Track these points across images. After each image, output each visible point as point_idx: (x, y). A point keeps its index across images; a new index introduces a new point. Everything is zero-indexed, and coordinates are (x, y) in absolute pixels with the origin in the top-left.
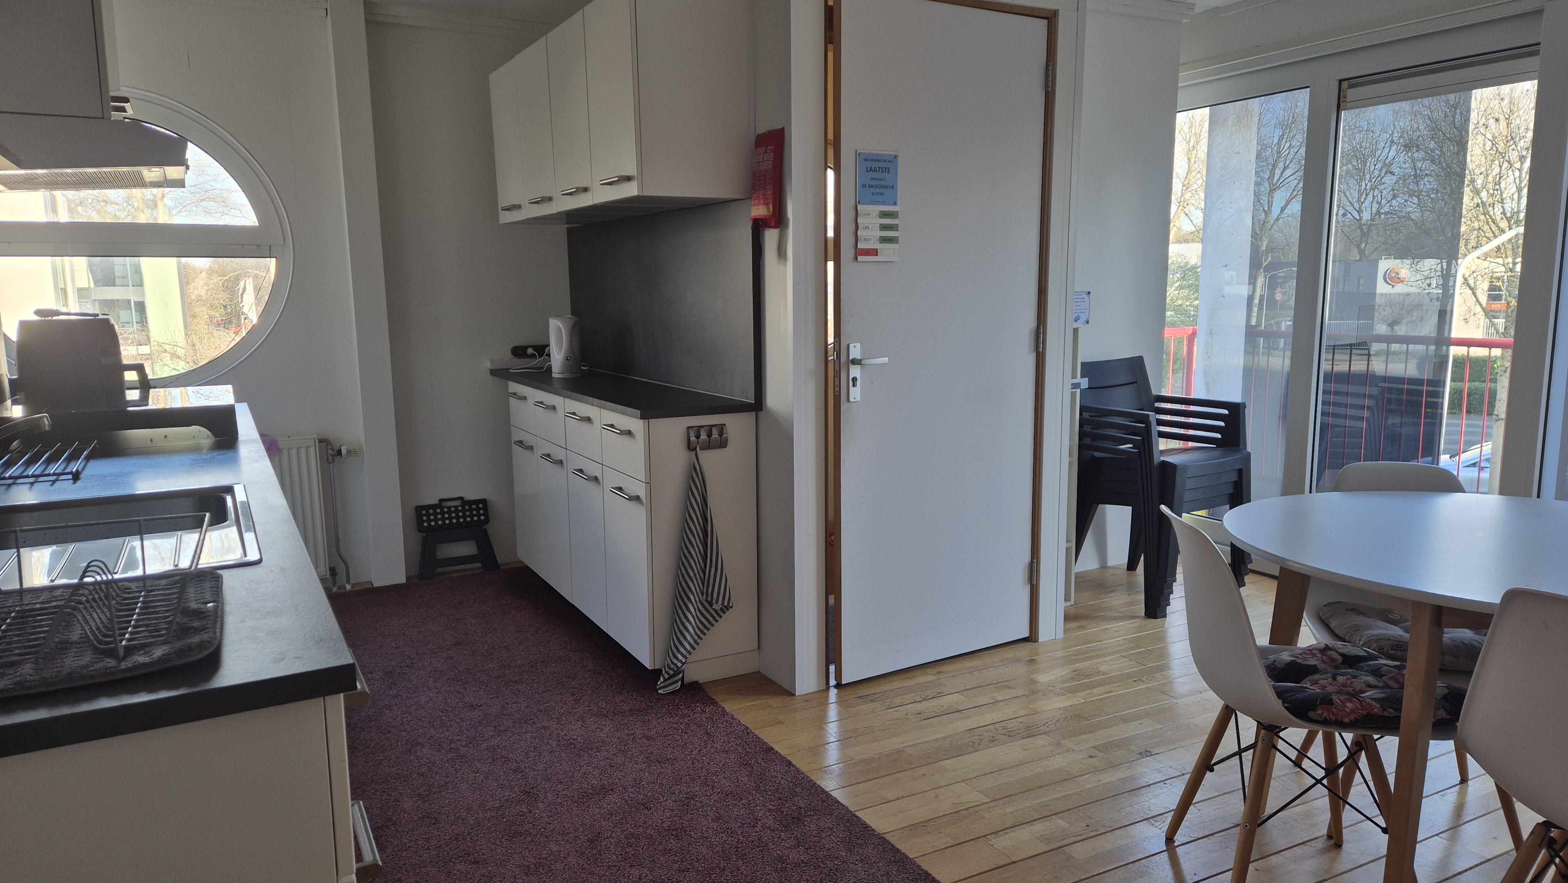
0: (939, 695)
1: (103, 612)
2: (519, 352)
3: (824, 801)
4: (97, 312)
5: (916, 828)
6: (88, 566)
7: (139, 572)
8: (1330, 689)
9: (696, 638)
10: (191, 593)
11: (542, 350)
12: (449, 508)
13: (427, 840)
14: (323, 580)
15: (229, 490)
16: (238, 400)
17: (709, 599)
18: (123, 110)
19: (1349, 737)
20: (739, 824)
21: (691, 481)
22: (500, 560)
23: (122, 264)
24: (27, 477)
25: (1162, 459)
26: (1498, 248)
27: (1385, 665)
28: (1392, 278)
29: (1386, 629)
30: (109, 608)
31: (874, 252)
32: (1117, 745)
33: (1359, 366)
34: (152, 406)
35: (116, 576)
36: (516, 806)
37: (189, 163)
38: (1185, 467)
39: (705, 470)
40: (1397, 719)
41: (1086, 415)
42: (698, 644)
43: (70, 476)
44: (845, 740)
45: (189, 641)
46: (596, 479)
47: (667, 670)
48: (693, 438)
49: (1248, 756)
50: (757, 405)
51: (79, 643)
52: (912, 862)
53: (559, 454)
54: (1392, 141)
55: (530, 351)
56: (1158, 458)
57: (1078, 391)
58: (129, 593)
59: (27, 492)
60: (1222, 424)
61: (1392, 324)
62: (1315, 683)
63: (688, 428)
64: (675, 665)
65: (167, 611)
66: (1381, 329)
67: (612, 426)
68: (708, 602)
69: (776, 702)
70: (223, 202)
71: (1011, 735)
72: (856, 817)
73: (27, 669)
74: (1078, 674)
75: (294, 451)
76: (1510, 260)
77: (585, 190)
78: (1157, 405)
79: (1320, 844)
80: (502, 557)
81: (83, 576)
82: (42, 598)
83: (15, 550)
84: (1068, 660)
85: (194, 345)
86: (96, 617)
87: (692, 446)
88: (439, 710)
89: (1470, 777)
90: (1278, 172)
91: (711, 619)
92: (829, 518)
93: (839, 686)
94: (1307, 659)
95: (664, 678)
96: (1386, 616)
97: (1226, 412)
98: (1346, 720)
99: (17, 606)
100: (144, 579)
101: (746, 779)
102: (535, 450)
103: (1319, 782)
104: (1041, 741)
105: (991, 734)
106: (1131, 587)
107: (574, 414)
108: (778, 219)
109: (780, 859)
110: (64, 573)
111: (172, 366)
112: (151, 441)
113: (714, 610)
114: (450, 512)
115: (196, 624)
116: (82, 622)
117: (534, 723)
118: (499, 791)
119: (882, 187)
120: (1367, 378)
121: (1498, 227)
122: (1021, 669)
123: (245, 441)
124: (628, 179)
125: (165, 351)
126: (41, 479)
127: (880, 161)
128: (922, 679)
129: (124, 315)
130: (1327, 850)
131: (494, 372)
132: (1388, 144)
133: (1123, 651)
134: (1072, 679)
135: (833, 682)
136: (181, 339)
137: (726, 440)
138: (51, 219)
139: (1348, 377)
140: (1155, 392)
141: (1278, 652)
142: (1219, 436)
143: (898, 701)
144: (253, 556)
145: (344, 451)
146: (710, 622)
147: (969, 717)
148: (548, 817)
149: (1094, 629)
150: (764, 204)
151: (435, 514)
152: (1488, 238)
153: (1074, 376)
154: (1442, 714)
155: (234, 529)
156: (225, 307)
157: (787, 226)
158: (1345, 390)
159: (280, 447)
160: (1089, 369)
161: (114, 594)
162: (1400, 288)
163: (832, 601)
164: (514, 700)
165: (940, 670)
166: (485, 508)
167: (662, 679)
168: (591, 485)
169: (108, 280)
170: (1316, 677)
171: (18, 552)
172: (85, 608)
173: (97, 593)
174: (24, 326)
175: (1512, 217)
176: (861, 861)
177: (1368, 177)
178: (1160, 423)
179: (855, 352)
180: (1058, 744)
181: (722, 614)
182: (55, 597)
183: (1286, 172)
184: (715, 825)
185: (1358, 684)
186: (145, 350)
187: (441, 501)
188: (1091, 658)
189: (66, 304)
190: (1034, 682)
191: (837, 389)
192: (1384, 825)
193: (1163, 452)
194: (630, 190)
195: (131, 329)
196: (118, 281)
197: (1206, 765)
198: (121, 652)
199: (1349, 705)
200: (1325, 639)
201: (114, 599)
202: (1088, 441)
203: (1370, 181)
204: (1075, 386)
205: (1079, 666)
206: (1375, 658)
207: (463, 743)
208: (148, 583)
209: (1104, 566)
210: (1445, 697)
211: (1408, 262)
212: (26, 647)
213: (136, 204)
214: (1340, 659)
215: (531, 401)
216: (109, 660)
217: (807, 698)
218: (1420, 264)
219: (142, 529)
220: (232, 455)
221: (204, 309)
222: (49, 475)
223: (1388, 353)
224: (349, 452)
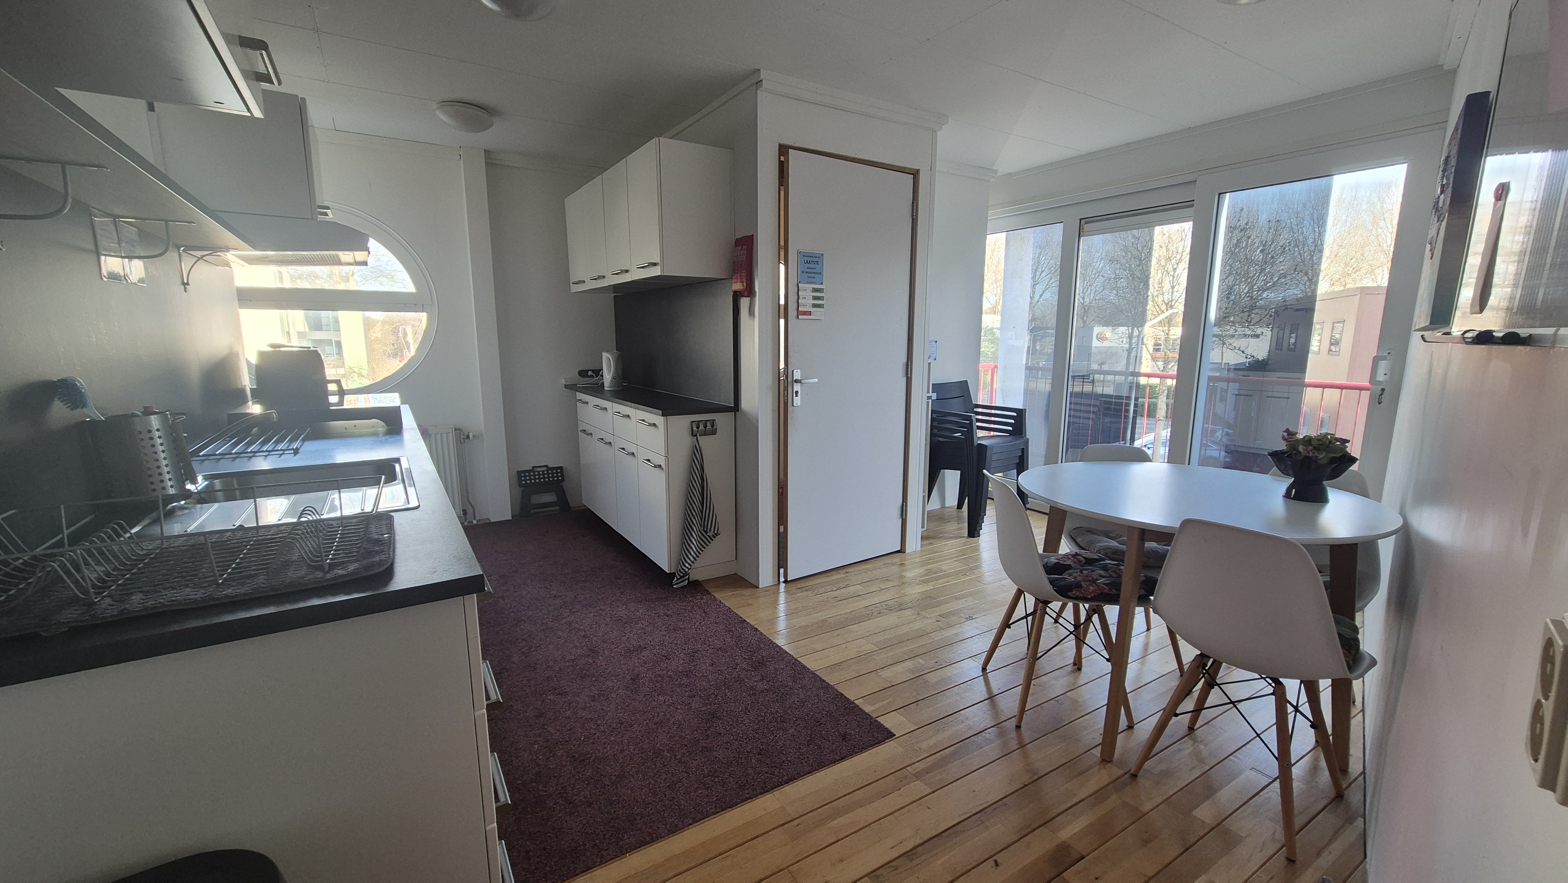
0: (847, 586)
1: (314, 541)
2: (583, 373)
3: (778, 652)
4: (310, 346)
5: (835, 667)
6: (304, 510)
7: (337, 514)
8: (1079, 579)
9: (697, 553)
10: (373, 528)
11: (598, 372)
12: (539, 472)
13: (529, 681)
14: (459, 517)
15: (398, 460)
16: (403, 403)
17: (705, 529)
18: (326, 214)
19: (1087, 606)
20: (726, 668)
21: (694, 456)
22: (571, 505)
23: (326, 315)
24: (263, 451)
25: (979, 442)
26: (1161, 322)
27: (1109, 564)
28: (1101, 338)
29: (1108, 542)
30: (318, 538)
31: (809, 313)
32: (952, 613)
33: (1088, 388)
34: (346, 406)
35: (323, 517)
36: (585, 659)
37: (370, 250)
38: (992, 446)
39: (702, 448)
40: (1118, 596)
41: (934, 415)
42: (698, 557)
43: (292, 452)
44: (789, 615)
45: (371, 560)
46: (633, 454)
47: (679, 573)
48: (695, 429)
49: (1030, 618)
50: (736, 408)
51: (297, 562)
52: (832, 687)
53: (609, 438)
54: (1102, 258)
55: (590, 373)
56: (977, 442)
57: (930, 400)
58: (331, 528)
59: (263, 462)
60: (1013, 421)
61: (1100, 365)
62: (1070, 575)
63: (692, 422)
64: (684, 570)
65: (357, 540)
66: (1095, 367)
67: (643, 420)
68: (704, 531)
69: (748, 592)
70: (392, 278)
71: (890, 609)
72: (798, 661)
73: (261, 579)
74: (929, 572)
75: (439, 436)
76: (1166, 328)
77: (627, 271)
78: (975, 410)
79: (1070, 668)
80: (573, 504)
81: (300, 517)
82: (272, 531)
83: (253, 500)
84: (924, 563)
85: (373, 369)
86: (308, 543)
87: (694, 434)
88: (535, 599)
89: (1152, 627)
90: (1038, 274)
91: (707, 542)
92: (781, 478)
93: (786, 582)
94: (1065, 561)
95: (677, 578)
96: (1107, 534)
97: (1015, 414)
98: (1089, 597)
99: (254, 537)
100: (342, 518)
101: (729, 640)
102: (593, 436)
103: (1071, 633)
104: (907, 613)
105: (878, 609)
106: (959, 519)
107: (619, 413)
108: (750, 292)
109: (752, 688)
110: (287, 514)
111: (359, 382)
112: (346, 428)
113: (708, 536)
114: (539, 475)
115: (377, 549)
116: (299, 548)
117: (595, 607)
118: (574, 649)
119: (814, 273)
120: (1093, 396)
121: (1160, 309)
122: (895, 569)
123: (406, 429)
124: (655, 264)
125: (354, 372)
126: (272, 453)
127: (812, 257)
128: (836, 576)
129: (328, 349)
130: (1074, 672)
131: (566, 386)
132: (1099, 260)
133: (956, 557)
134: (926, 574)
135: (782, 579)
136: (365, 365)
137: (716, 430)
138: (279, 285)
139: (1081, 395)
140: (974, 402)
141: (1049, 557)
142: (1011, 428)
143: (822, 590)
144: (414, 503)
145: (471, 436)
146: (706, 544)
147: (866, 599)
148: (606, 665)
149: (938, 544)
150: (741, 282)
151: (529, 476)
152: (1155, 315)
153: (928, 392)
154: (1143, 592)
155: (401, 486)
156: (393, 345)
157: (755, 296)
158: (1080, 402)
159: (430, 433)
160: (937, 387)
161: (321, 529)
162: (1106, 344)
163: (782, 530)
164: (582, 593)
165: (847, 571)
166: (562, 472)
167: (675, 579)
168: (630, 458)
169: (317, 326)
170: (1071, 571)
171: (255, 501)
172: (302, 538)
173: (310, 528)
174: (262, 354)
175: (1168, 303)
176: (802, 688)
177: (1088, 279)
178: (978, 420)
179: (797, 375)
180: (919, 614)
181: (713, 538)
182: (282, 531)
183: (1042, 274)
184: (711, 668)
185: (1095, 575)
186: (341, 371)
187: (533, 467)
188: (937, 562)
189: (290, 341)
190: (903, 577)
191: (786, 398)
192: (1108, 657)
193: (979, 438)
194: (656, 272)
195: (333, 358)
196: (324, 327)
197: (1006, 624)
198: (327, 568)
199: (1091, 588)
200: (1076, 550)
201: (321, 532)
202: (935, 431)
203: (1089, 281)
204: (929, 398)
205: (929, 567)
206: (1103, 560)
207: (550, 620)
208: (344, 521)
209: (943, 507)
210: (1143, 582)
211: (1111, 328)
212: (260, 565)
213: (335, 279)
214: (1084, 560)
215: (591, 405)
216: (318, 573)
217: (766, 589)
218: (1117, 330)
219: (339, 486)
220: (399, 438)
221: (380, 346)
222: (278, 450)
223: (1104, 381)
224: (474, 436)
